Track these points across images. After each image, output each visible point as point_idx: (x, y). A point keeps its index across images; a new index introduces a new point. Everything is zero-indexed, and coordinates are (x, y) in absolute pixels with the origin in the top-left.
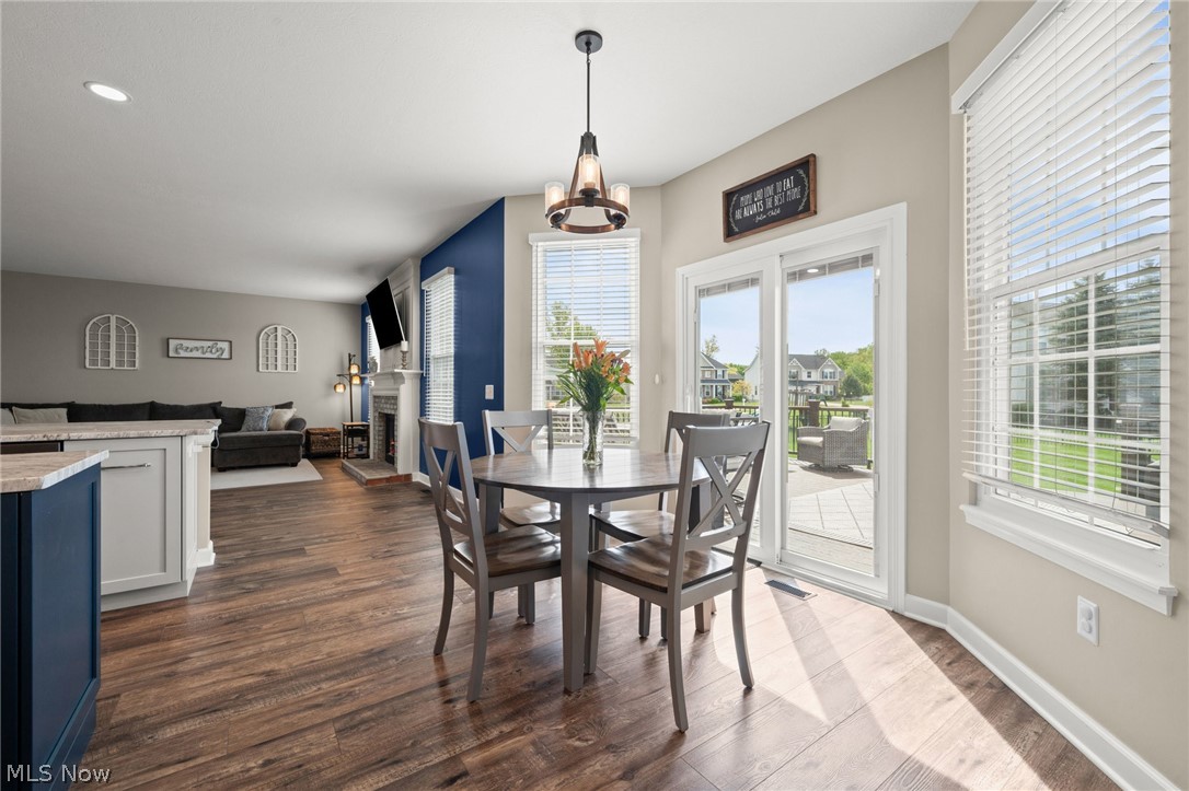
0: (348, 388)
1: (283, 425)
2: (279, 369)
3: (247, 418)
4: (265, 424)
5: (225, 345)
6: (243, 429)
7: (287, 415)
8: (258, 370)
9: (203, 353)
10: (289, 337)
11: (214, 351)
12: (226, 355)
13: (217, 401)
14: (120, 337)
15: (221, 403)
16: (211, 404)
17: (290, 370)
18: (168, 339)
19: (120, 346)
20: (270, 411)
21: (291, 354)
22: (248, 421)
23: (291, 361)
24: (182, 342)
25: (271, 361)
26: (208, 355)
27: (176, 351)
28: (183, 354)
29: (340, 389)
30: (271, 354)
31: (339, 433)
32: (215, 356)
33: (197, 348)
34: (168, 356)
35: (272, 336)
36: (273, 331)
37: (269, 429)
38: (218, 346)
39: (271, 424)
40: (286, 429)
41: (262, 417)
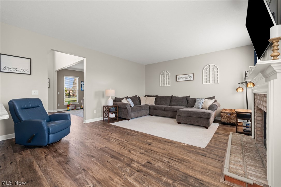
1: (207, 107)
2: (211, 82)
3: (196, 102)
4: (201, 106)
5: (192, 75)
7: (211, 102)
8: (203, 84)
10: (215, 69)
11: (188, 78)
12: (192, 79)
13: (188, 96)
14: (166, 77)
15: (189, 96)
16: (186, 97)
18: (177, 75)
19: (166, 79)
20: (203, 100)
21: (216, 76)
22: (196, 104)
23: (216, 79)
24: (180, 76)
25: (208, 79)
26: (187, 80)
28: (180, 80)
29: (240, 90)
30: (208, 76)
32: (189, 80)
33: (184, 78)
34: (177, 81)
35: (208, 69)
36: (209, 67)
37: (202, 108)
38: (190, 76)
39: (203, 106)
40: (208, 110)
41: (200, 103)
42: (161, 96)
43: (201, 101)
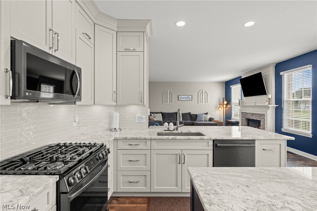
0: (223, 108)
1: (208, 120)
2: (203, 103)
3: (198, 117)
4: (203, 119)
5: (190, 97)
6: (197, 120)
7: (209, 116)
8: (198, 103)
10: (206, 93)
12: (191, 99)
14: (170, 96)
15: (190, 112)
16: (188, 113)
17: (206, 103)
18: (179, 96)
19: (170, 98)
21: (206, 98)
22: (198, 118)
23: (206, 100)
24: (182, 96)
25: (201, 100)
26: (187, 99)
27: (180, 99)
28: (182, 99)
29: (220, 108)
30: (201, 98)
31: (222, 123)
32: (188, 100)
33: (185, 98)
36: (202, 92)
37: (205, 121)
39: (205, 119)
40: (209, 121)
41: (202, 117)
42: (166, 112)
43: (202, 116)
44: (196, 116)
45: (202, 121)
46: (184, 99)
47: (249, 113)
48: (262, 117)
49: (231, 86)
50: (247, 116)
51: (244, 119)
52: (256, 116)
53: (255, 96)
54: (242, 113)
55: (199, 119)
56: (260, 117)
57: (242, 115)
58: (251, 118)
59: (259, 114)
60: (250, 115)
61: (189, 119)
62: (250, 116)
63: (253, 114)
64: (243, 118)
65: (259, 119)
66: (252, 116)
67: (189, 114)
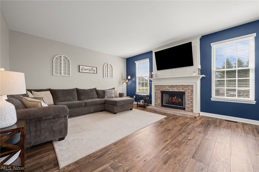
2: (108, 77)
5: (95, 69)
7: (118, 92)
9: (89, 71)
10: (111, 67)
11: (92, 70)
12: (95, 72)
14: (65, 64)
15: (96, 88)
17: (111, 77)
18: (79, 66)
19: (65, 67)
21: (111, 73)
23: (111, 75)
24: (83, 67)
25: (107, 74)
26: (91, 72)
27: (82, 70)
28: (84, 71)
29: (124, 84)
30: (107, 72)
32: (92, 72)
33: (88, 69)
34: (79, 72)
35: (107, 67)
36: (107, 65)
37: (115, 97)
38: (94, 69)
41: (112, 93)
43: (112, 91)
44: (104, 92)
45: (113, 97)
46: (87, 71)
47: (167, 86)
48: (187, 88)
49: (135, 62)
50: (164, 88)
51: (159, 91)
52: (177, 88)
53: (173, 69)
54: (155, 86)
55: (109, 95)
56: (184, 89)
57: (156, 88)
58: (170, 90)
59: (182, 86)
60: (168, 87)
61: (95, 97)
62: (168, 89)
63: (172, 86)
64: (157, 91)
65: (183, 91)
66: (171, 89)
67: (95, 89)
